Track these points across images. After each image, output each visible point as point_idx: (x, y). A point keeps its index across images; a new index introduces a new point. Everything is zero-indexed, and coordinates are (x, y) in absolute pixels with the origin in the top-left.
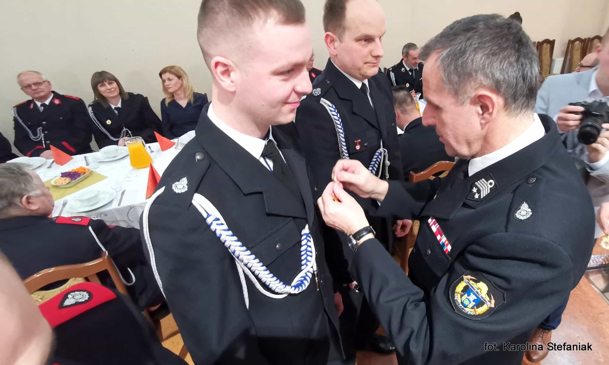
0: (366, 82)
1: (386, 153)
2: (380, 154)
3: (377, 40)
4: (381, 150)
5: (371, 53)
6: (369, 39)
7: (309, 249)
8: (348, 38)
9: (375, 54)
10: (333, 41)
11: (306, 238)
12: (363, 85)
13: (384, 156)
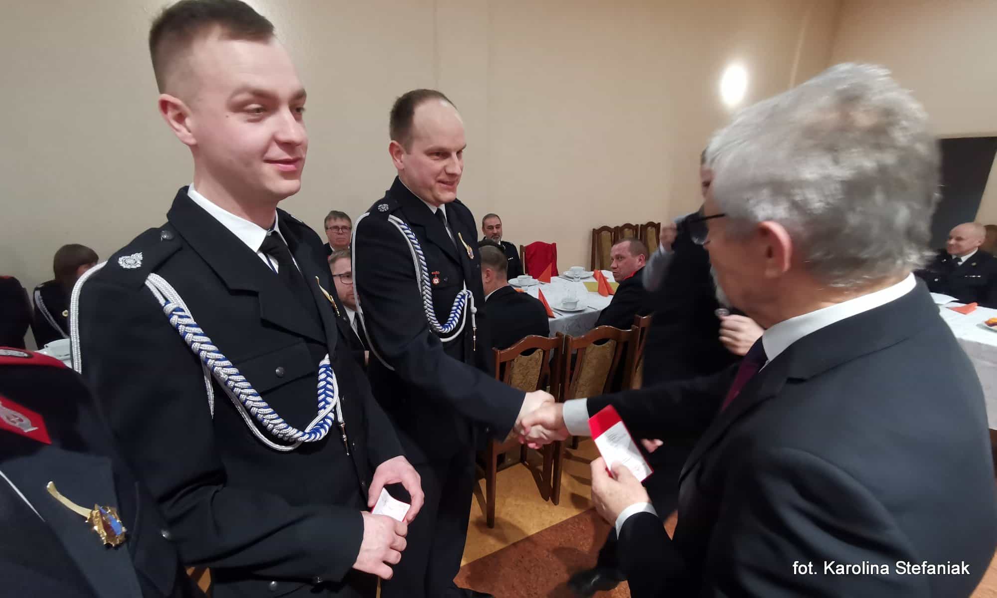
0: (443, 208)
1: (471, 296)
2: (463, 297)
3: (454, 155)
4: (464, 291)
5: (444, 168)
6: (443, 154)
7: (329, 386)
8: (417, 150)
9: (450, 170)
10: (399, 153)
11: (325, 372)
12: (439, 211)
13: (469, 300)
